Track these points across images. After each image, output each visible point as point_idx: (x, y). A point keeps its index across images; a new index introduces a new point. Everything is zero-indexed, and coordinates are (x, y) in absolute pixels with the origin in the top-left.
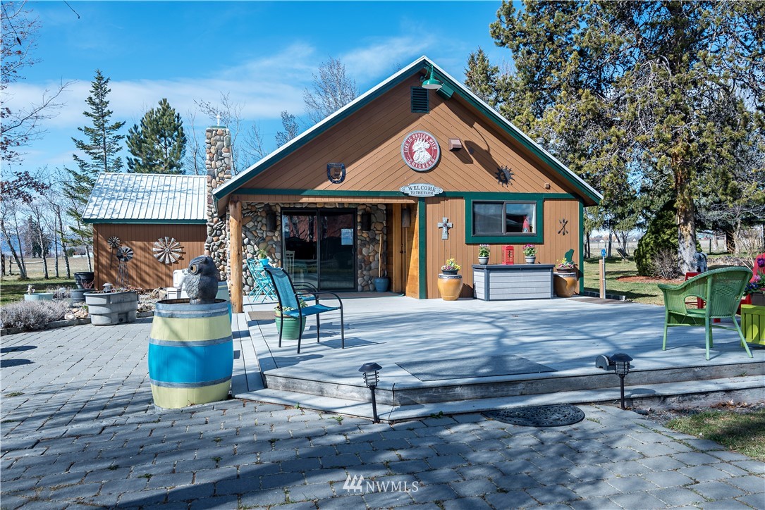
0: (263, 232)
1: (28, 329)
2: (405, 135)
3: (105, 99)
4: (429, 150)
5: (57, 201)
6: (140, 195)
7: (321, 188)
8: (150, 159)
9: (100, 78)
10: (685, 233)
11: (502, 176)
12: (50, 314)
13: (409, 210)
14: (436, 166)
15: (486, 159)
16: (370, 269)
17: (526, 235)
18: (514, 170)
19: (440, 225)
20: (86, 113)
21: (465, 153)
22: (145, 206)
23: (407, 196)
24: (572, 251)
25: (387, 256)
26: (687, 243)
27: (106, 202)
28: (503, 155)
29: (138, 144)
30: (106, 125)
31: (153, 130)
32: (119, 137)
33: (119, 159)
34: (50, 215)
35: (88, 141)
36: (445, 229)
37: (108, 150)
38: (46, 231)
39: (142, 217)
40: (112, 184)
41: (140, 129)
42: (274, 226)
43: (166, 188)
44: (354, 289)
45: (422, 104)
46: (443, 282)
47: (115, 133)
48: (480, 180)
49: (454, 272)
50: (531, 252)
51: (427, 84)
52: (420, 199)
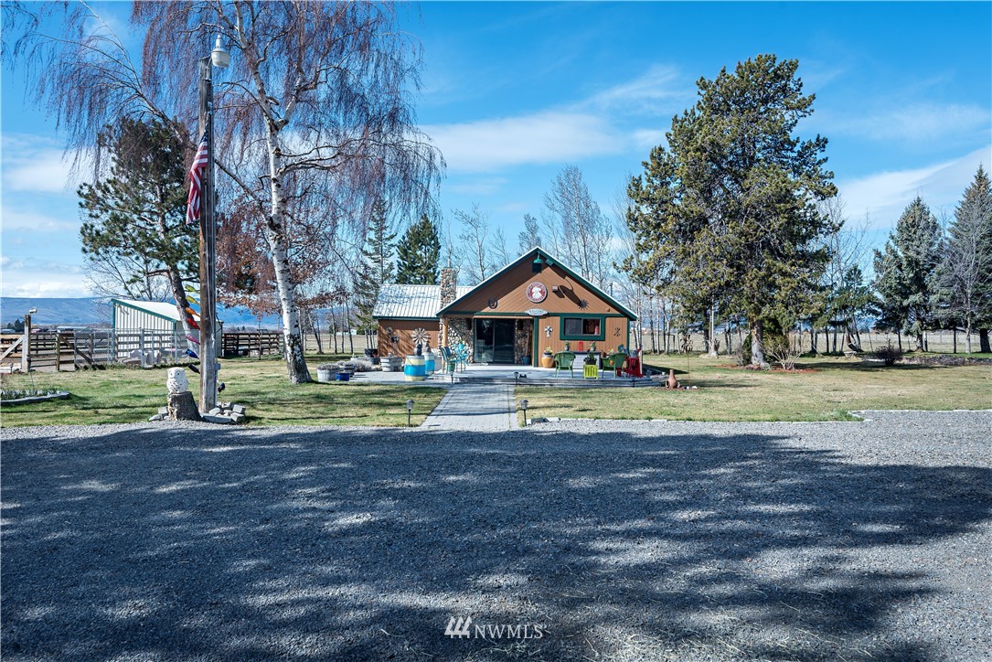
0: (464, 330)
2: (528, 284)
4: (541, 292)
6: (406, 300)
7: (485, 311)
10: (753, 334)
11: (581, 304)
13: (532, 321)
14: (544, 300)
15: (571, 295)
16: (522, 352)
17: (595, 336)
18: (588, 301)
19: (546, 330)
20: (371, 228)
21: (561, 292)
22: (408, 308)
23: (528, 315)
24: (622, 346)
25: (530, 344)
26: (754, 341)
27: (385, 305)
28: (581, 292)
29: (405, 251)
30: (384, 237)
31: (415, 240)
32: (392, 245)
33: (392, 263)
36: (548, 332)
37: (384, 256)
39: (405, 315)
40: (389, 292)
41: (406, 239)
42: (470, 327)
43: (421, 295)
44: (512, 363)
45: (538, 269)
46: (544, 358)
47: (389, 243)
48: (568, 307)
49: (550, 354)
50: (594, 345)
51: (536, 261)
52: (535, 316)
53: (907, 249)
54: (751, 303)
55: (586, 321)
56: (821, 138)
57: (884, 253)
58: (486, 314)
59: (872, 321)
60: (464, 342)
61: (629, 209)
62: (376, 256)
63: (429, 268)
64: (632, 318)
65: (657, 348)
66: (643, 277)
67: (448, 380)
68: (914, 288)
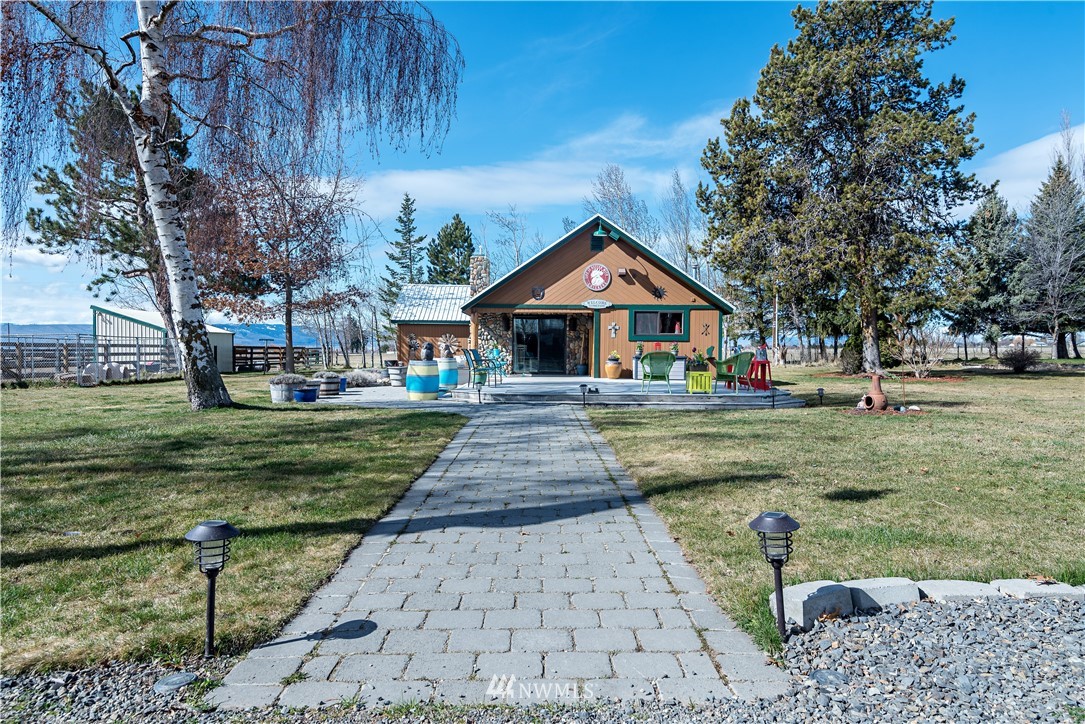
0: (500, 331)
1: (358, 386)
2: (586, 267)
3: (412, 218)
4: (603, 276)
5: (374, 304)
6: (431, 301)
7: (528, 303)
8: (445, 267)
9: (408, 200)
10: (867, 335)
11: (657, 293)
12: (369, 378)
13: (590, 317)
14: (608, 287)
15: (645, 282)
16: (577, 358)
17: (676, 335)
18: (667, 289)
19: (610, 327)
20: (397, 230)
21: (629, 277)
22: (433, 311)
23: (586, 308)
24: (713, 348)
25: (587, 349)
26: (869, 344)
27: (407, 307)
28: (658, 278)
29: (436, 255)
30: (412, 239)
31: (447, 242)
32: (422, 249)
33: (421, 268)
34: (367, 314)
35: (397, 252)
36: (613, 331)
37: (413, 261)
38: (364, 327)
39: (430, 319)
40: (412, 293)
41: (437, 242)
42: (507, 327)
43: (450, 296)
44: (563, 373)
45: (598, 245)
46: (609, 366)
47: (419, 246)
48: (640, 296)
49: (617, 360)
50: (675, 348)
51: (596, 235)
52: (596, 310)
55: (663, 316)
56: (957, 79)
58: (529, 307)
60: (500, 347)
61: (700, 185)
62: (404, 261)
63: (463, 274)
64: (725, 310)
67: (474, 399)
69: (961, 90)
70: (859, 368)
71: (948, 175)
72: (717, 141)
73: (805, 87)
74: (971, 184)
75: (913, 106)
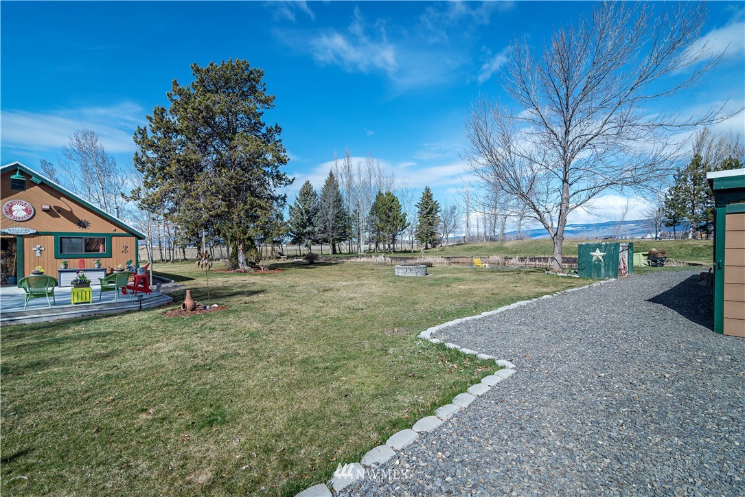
2: (5, 201)
4: (26, 210)
10: (240, 249)
11: (82, 224)
13: (14, 240)
14: (31, 218)
15: (70, 216)
16: (7, 271)
17: (100, 254)
18: (90, 222)
19: (34, 249)
21: (53, 212)
23: (7, 234)
28: (82, 214)
36: (38, 251)
45: (20, 186)
48: (65, 226)
50: (98, 262)
51: (13, 177)
52: (18, 235)
53: (305, 204)
54: (240, 227)
55: (88, 240)
56: (278, 126)
57: (293, 206)
59: (288, 239)
61: (137, 154)
64: (140, 237)
65: (164, 258)
66: (151, 205)
68: (308, 224)
69: (280, 132)
70: (236, 266)
71: (274, 171)
72: (145, 128)
73: (194, 110)
74: (284, 177)
75: (259, 134)
